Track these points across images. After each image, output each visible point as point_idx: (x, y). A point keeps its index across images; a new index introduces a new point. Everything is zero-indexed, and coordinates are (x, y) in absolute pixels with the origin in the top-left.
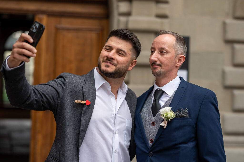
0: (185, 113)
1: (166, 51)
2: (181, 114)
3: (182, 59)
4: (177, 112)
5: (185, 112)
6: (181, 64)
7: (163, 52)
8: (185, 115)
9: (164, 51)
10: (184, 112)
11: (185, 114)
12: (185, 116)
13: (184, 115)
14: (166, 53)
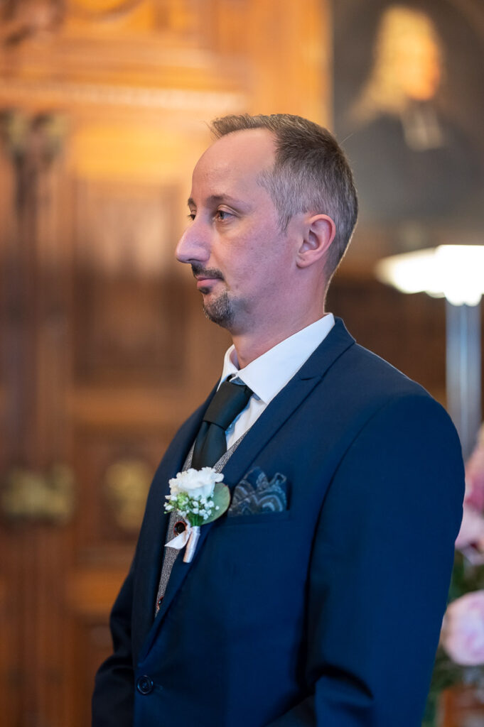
0: (269, 494)
1: (235, 210)
2: (253, 501)
3: (322, 232)
4: (242, 485)
5: (270, 490)
6: (319, 253)
7: (221, 214)
8: (265, 501)
9: (224, 208)
10: (264, 489)
11: (269, 500)
12: (268, 509)
13: (262, 503)
14: (236, 216)
